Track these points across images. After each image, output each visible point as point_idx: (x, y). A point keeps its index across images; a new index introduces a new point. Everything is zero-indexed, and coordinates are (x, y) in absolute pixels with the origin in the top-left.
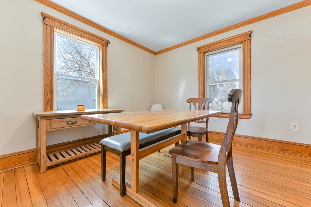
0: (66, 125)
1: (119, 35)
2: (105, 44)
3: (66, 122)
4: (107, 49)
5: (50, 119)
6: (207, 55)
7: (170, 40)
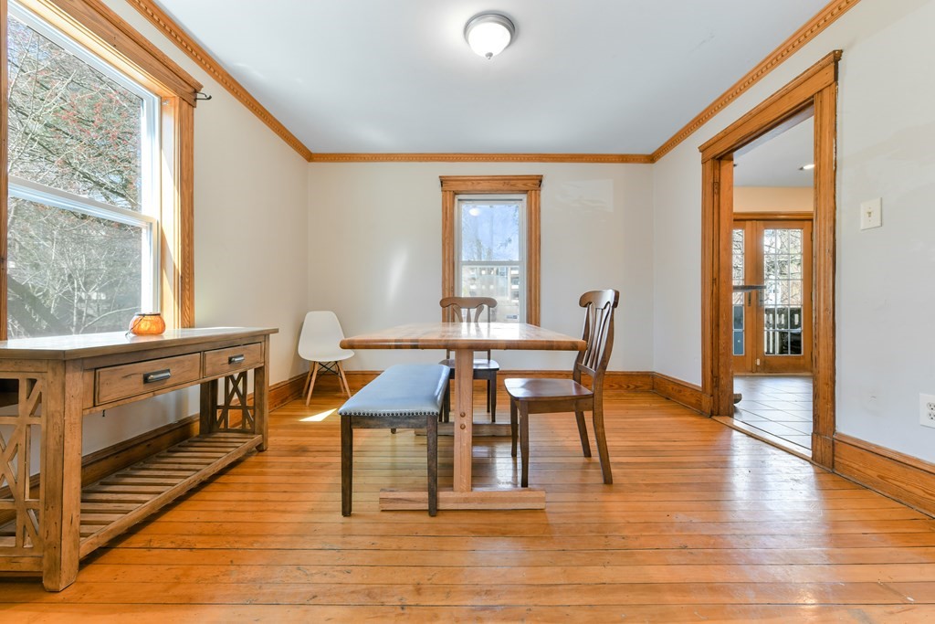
0: (142, 388)
1: (228, 75)
2: (189, 95)
3: (142, 376)
4: (193, 115)
5: (96, 369)
6: (459, 200)
7: (375, 137)
